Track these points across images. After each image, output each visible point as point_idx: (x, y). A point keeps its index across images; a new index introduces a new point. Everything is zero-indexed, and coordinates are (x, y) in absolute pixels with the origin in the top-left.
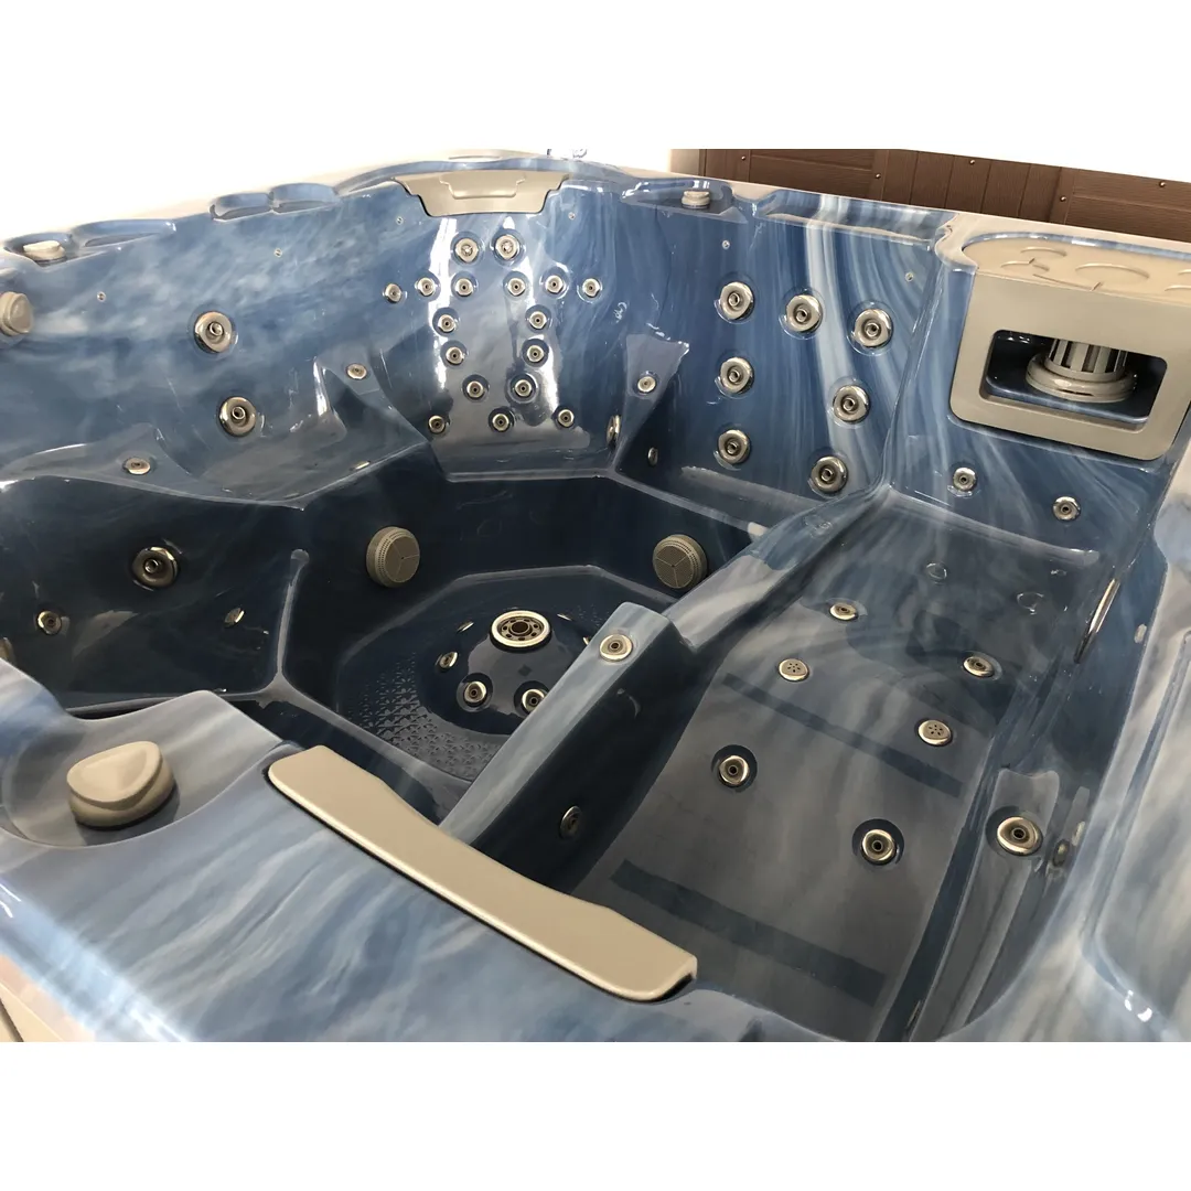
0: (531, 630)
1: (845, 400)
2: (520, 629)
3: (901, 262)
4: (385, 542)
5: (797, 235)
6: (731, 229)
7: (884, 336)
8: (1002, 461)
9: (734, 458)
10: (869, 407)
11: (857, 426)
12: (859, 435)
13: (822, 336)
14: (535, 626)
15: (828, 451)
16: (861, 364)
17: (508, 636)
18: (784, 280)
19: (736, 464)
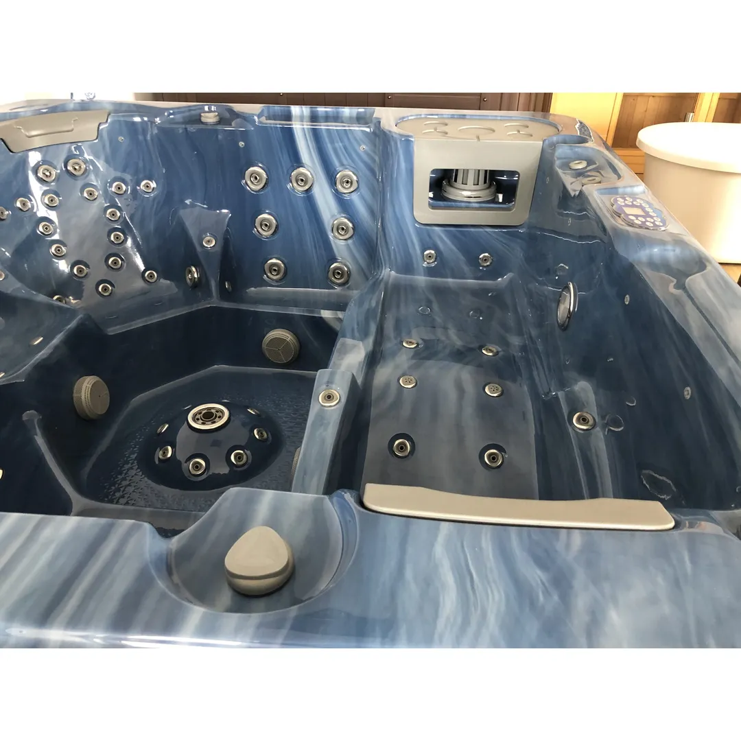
0: (216, 415)
1: (340, 228)
2: (209, 416)
3: (356, 140)
4: (86, 388)
5: (289, 134)
6: (245, 135)
7: (355, 186)
8: (448, 242)
9: (278, 277)
10: (354, 229)
11: (350, 242)
12: (352, 247)
13: (316, 191)
14: (217, 412)
15: (334, 260)
16: (344, 205)
17: (203, 424)
18: (285, 160)
19: (281, 280)
